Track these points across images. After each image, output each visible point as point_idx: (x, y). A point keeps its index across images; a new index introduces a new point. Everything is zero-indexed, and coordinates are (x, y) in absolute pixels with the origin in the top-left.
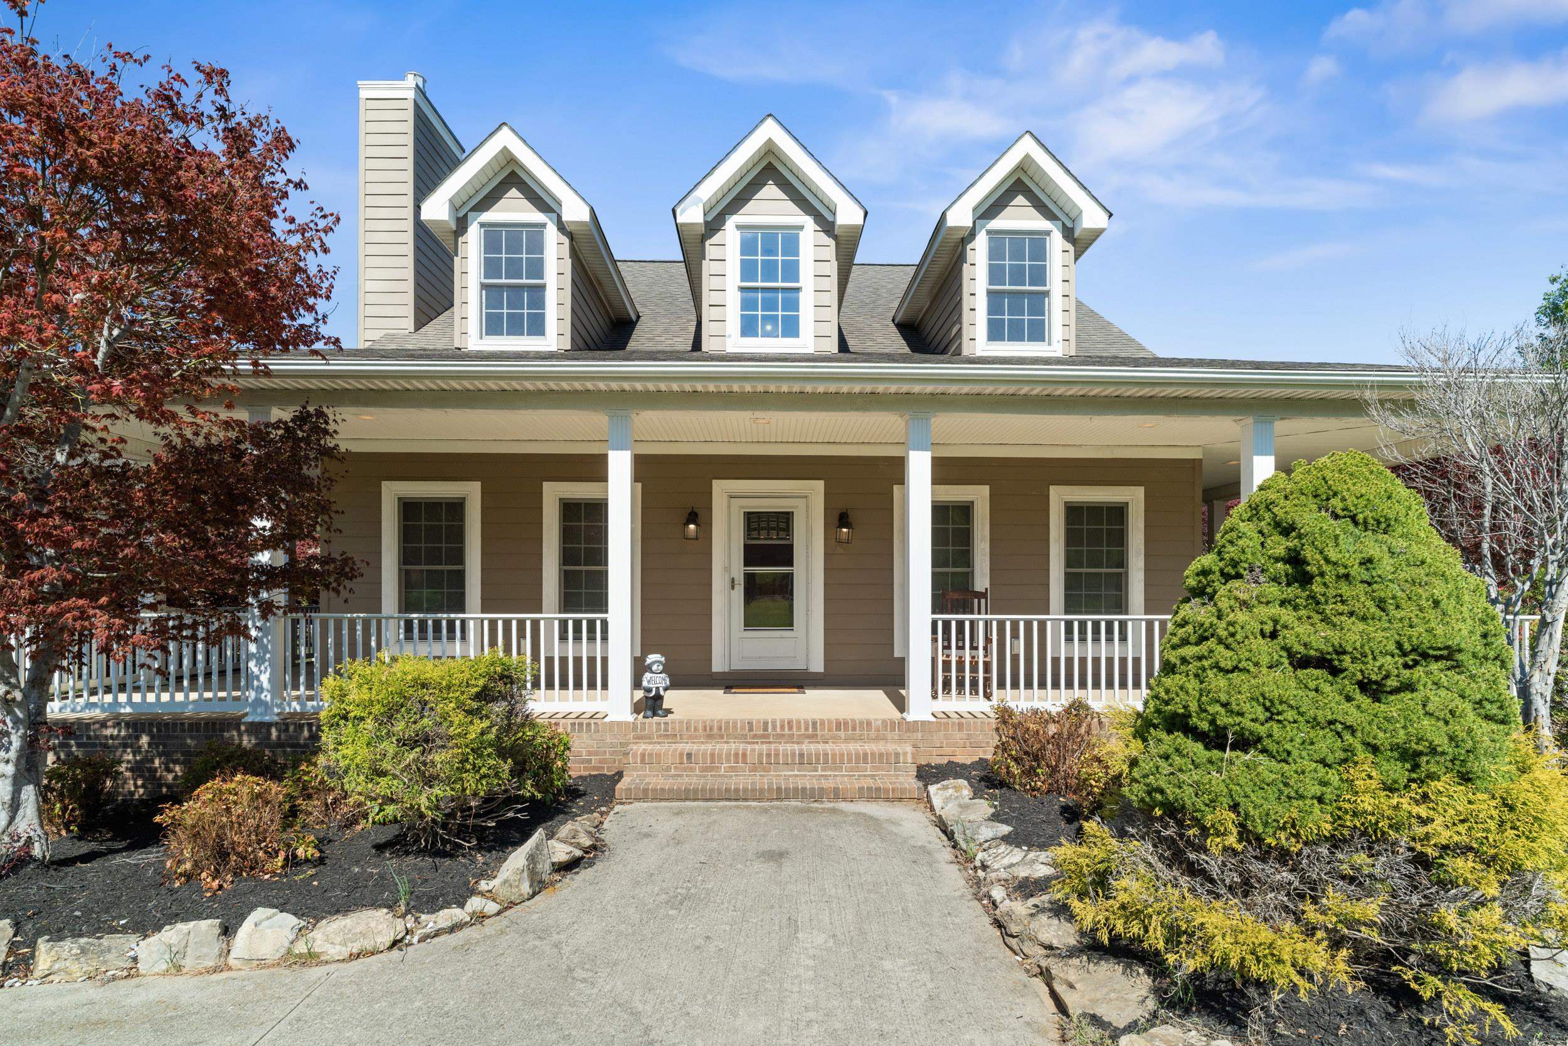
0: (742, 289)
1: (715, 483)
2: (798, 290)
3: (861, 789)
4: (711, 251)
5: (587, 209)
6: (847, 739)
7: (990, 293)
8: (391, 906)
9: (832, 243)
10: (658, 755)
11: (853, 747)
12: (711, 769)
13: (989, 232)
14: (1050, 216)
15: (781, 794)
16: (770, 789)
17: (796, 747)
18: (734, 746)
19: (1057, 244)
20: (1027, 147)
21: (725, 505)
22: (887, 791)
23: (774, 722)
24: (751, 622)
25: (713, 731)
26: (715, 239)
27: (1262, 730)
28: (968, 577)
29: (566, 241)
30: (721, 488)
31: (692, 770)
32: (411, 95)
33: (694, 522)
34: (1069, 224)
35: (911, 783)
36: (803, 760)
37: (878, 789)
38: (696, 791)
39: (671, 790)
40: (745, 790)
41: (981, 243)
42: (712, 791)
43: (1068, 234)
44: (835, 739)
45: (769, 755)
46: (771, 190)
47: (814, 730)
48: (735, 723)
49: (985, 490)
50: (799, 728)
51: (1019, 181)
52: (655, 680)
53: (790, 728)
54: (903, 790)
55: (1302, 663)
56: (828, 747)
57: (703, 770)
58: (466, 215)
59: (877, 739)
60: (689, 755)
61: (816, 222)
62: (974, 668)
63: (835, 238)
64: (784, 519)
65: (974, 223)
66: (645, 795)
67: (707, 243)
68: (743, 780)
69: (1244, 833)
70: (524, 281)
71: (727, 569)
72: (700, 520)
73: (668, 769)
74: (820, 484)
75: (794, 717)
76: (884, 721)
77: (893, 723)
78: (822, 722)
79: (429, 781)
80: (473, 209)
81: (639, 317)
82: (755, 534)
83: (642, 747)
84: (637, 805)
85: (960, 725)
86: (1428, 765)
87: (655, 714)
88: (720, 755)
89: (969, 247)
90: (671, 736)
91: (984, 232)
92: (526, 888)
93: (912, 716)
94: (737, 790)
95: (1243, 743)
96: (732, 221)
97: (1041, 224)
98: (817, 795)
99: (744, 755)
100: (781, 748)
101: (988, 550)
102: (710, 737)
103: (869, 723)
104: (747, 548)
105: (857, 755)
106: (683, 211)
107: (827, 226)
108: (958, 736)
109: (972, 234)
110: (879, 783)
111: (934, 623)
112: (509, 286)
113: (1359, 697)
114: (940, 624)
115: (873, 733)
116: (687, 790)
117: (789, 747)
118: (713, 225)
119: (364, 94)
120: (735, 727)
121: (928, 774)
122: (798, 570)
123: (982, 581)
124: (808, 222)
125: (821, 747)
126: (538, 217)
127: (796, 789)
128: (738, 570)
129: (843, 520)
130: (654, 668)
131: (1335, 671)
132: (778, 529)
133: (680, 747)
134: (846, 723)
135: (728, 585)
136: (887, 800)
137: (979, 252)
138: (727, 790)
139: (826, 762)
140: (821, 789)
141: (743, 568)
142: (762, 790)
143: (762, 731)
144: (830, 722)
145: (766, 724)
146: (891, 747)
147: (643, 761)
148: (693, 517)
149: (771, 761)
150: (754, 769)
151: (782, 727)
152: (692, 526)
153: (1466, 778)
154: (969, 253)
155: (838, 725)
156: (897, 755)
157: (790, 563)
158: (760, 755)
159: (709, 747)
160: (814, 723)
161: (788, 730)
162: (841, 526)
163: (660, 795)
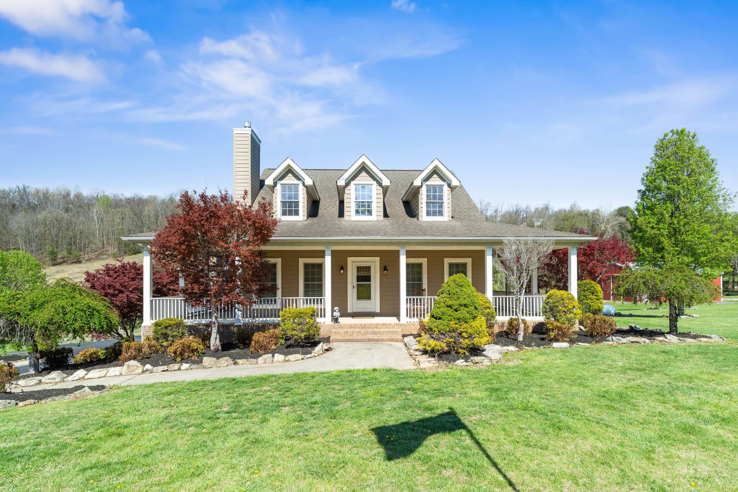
0: (355, 202)
1: (348, 258)
2: (372, 202)
3: (388, 339)
4: (347, 191)
5: (312, 181)
6: (385, 328)
7: (427, 202)
8: (299, 354)
9: (381, 189)
10: (339, 332)
11: (386, 330)
12: (352, 335)
13: (426, 185)
14: (444, 180)
15: (369, 340)
16: (367, 339)
17: (373, 330)
18: (357, 330)
19: (446, 188)
20: (436, 162)
21: (351, 264)
22: (394, 339)
23: (367, 324)
24: (359, 298)
25: (352, 326)
26: (348, 188)
27: (442, 316)
28: (421, 285)
29: (305, 189)
30: (350, 260)
31: (347, 335)
32: (250, 132)
33: (343, 270)
34: (449, 183)
35: (400, 337)
36: (374, 333)
37: (392, 339)
38: (349, 339)
39: (343, 339)
40: (361, 339)
41: (424, 189)
42: (353, 339)
43: (449, 185)
44: (382, 328)
45: (366, 332)
46: (364, 174)
47: (377, 326)
48: (357, 324)
49: (426, 259)
50: (373, 325)
51: (435, 170)
52: (337, 314)
53: (371, 325)
54: (398, 339)
55: (448, 307)
56: (381, 330)
57: (350, 335)
58: (276, 182)
59: (393, 328)
60: (347, 332)
61: (377, 183)
62: (421, 310)
63: (382, 187)
64: (368, 269)
65: (422, 183)
66: (337, 341)
67: (346, 189)
68: (360, 337)
69: (439, 331)
70: (293, 200)
71: (352, 283)
72: (345, 269)
73: (342, 335)
74: (378, 258)
75: (372, 323)
76: (394, 324)
77: (397, 324)
78: (379, 324)
79: (302, 331)
80: (279, 180)
81: (320, 199)
82: (359, 273)
83: (334, 330)
84: (335, 343)
85: (413, 325)
86: (461, 320)
87: (336, 323)
88: (354, 332)
89: (420, 190)
90: (341, 328)
91: (425, 185)
92: (322, 352)
93: (401, 322)
94: (359, 339)
95: (440, 319)
96: (353, 183)
97: (441, 183)
98: (377, 340)
99: (360, 332)
100: (369, 330)
101: (427, 277)
102: (351, 328)
103: (391, 324)
104: (358, 277)
105: (388, 331)
106: (339, 182)
107: (380, 184)
108: (413, 327)
109: (421, 186)
110: (393, 338)
111: (407, 299)
112: (289, 202)
113: (454, 312)
114: (408, 299)
115: (392, 327)
116: (347, 339)
117: (371, 330)
118: (348, 184)
119: (235, 132)
120: (357, 325)
121: (404, 336)
122: (372, 283)
123: (425, 286)
124: (375, 183)
125: (379, 330)
126: (297, 182)
127: (373, 339)
128: (355, 283)
129: (385, 269)
130: (336, 311)
131: (452, 308)
132: (366, 271)
133: (344, 330)
134: (385, 324)
135: (352, 287)
136: (394, 341)
137: (423, 191)
138: (357, 339)
139: (380, 333)
140: (379, 339)
141: (356, 283)
142: (365, 339)
143: (364, 326)
144: (381, 324)
145: (365, 324)
146: (396, 330)
147: (335, 333)
148: (342, 268)
149: (367, 333)
150: (363, 335)
151: (369, 325)
152: (342, 271)
153: (466, 322)
154: (420, 191)
155: (383, 325)
156: (397, 331)
157: (370, 281)
158: (364, 332)
159: (351, 330)
160: (377, 324)
161: (371, 326)
162: (384, 270)
163: (341, 341)
